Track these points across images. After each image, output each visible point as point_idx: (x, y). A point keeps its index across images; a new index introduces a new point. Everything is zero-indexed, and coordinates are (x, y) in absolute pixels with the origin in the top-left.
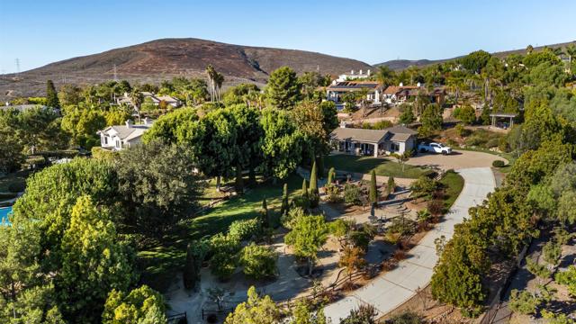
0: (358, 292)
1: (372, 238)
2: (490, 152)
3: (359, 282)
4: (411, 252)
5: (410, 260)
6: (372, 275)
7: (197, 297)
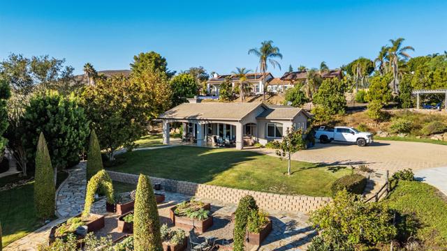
2: (434, 142)
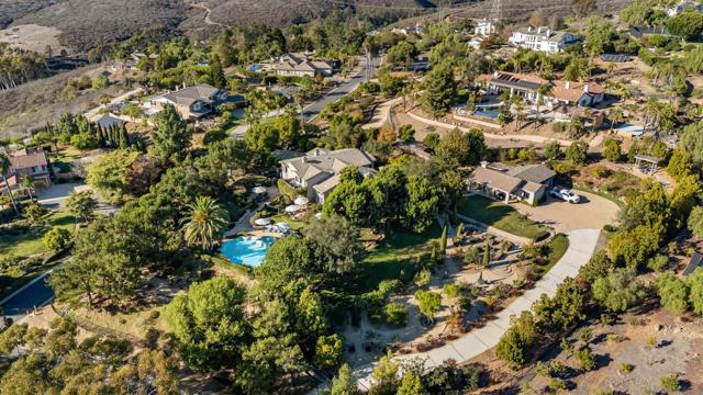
0: (455, 342)
1: (476, 298)
2: (618, 203)
3: (457, 334)
4: (498, 315)
5: (495, 321)
6: (467, 331)
7: (359, 333)
